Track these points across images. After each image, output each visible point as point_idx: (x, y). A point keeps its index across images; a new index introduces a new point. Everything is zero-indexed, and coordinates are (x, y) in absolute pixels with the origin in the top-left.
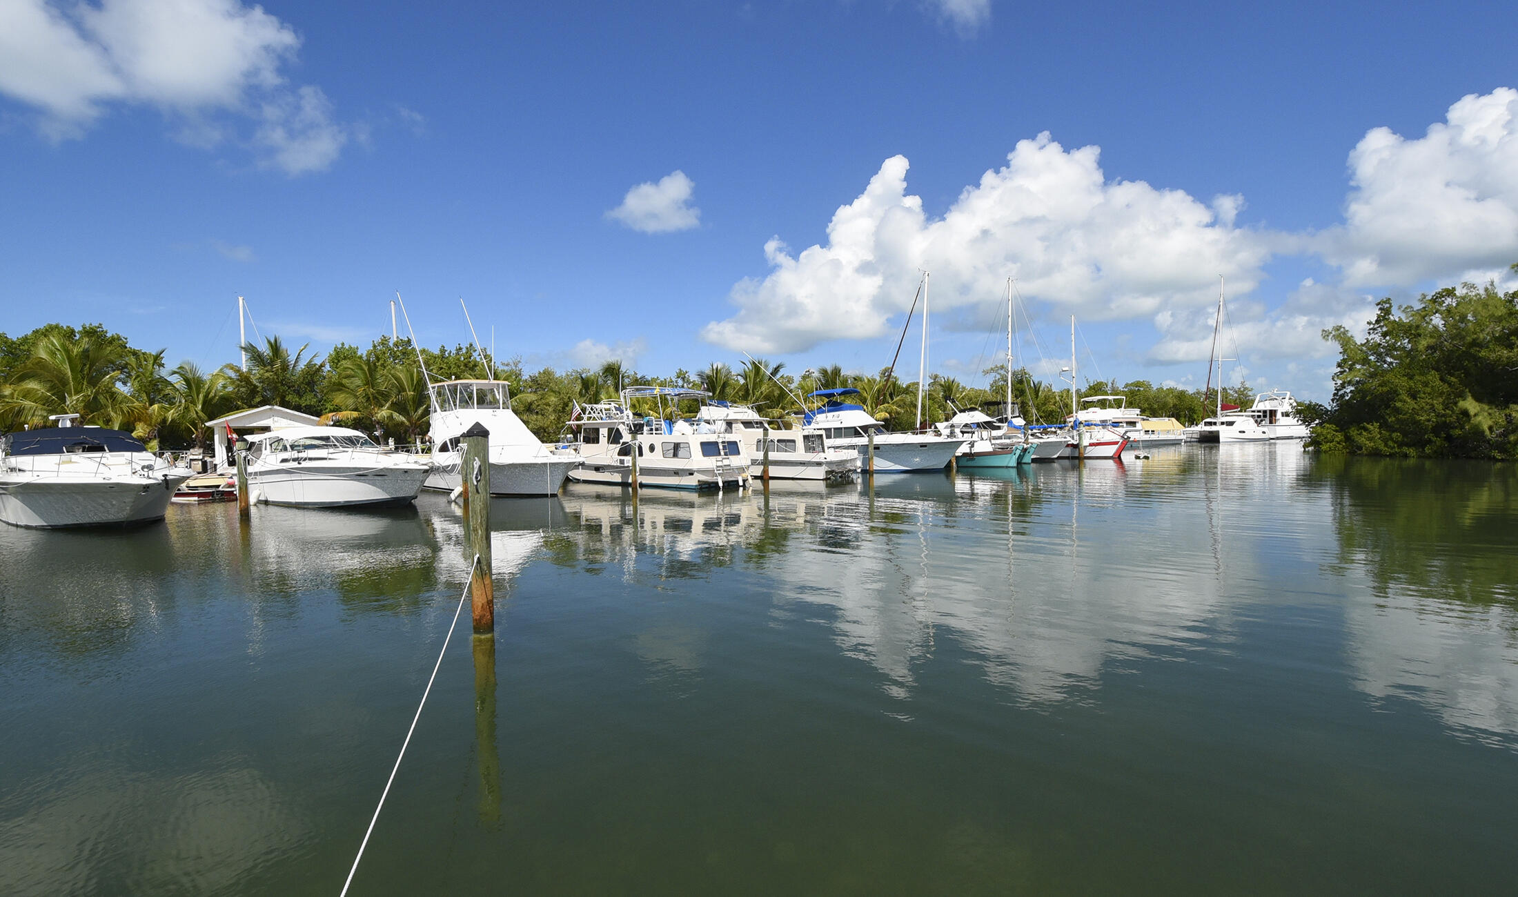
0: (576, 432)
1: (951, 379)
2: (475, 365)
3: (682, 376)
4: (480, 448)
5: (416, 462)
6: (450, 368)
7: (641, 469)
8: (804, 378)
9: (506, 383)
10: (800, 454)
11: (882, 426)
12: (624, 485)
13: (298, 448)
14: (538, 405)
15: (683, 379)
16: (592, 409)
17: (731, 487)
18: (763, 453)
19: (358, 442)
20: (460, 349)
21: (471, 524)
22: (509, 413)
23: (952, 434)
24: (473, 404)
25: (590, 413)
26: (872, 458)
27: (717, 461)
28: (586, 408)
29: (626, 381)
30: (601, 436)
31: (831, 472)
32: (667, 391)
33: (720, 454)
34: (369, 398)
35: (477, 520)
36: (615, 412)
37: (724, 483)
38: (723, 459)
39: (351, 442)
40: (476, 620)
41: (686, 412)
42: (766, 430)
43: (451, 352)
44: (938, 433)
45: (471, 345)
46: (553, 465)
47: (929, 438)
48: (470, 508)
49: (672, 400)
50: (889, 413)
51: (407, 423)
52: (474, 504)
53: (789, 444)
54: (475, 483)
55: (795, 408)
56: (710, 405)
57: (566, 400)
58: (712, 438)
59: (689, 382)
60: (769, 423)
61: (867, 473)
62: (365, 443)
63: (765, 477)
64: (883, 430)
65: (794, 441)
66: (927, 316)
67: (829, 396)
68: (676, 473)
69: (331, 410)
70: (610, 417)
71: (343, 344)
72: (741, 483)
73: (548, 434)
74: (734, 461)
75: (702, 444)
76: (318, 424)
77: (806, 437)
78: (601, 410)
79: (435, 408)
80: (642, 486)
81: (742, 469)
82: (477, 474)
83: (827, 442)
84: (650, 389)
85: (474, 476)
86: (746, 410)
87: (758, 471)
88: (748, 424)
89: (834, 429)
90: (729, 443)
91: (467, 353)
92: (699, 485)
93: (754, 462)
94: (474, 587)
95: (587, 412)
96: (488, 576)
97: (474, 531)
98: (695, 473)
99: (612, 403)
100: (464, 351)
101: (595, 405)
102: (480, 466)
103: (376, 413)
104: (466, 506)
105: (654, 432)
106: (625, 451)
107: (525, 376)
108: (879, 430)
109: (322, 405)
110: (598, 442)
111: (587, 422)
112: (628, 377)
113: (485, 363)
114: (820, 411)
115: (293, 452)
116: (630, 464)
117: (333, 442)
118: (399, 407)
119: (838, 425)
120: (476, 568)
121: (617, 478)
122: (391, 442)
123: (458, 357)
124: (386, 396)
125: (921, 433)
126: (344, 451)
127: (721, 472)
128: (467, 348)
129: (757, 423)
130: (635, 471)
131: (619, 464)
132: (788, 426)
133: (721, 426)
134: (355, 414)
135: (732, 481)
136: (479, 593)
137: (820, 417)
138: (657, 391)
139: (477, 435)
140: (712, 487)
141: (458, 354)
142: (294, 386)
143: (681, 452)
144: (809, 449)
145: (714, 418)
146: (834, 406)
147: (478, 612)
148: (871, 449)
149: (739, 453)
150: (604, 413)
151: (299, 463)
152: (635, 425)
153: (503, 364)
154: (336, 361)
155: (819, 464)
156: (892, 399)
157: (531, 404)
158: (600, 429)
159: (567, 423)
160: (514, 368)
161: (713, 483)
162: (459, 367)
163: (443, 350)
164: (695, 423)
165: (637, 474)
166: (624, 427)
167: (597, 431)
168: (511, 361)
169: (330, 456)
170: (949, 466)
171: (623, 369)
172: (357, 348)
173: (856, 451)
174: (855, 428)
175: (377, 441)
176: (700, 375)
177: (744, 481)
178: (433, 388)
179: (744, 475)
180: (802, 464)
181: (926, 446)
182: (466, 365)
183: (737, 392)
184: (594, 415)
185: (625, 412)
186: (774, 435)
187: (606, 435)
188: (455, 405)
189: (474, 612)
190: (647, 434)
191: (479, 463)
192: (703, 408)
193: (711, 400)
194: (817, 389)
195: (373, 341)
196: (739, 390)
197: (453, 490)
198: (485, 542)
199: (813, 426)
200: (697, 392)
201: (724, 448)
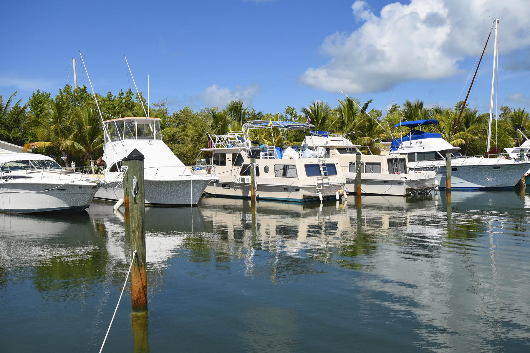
0: (207, 156)
1: (521, 110)
2: (133, 106)
3: (291, 112)
4: (137, 168)
5: (87, 180)
6: (114, 108)
7: (258, 186)
8: (392, 111)
9: (158, 119)
10: (385, 174)
11: (459, 150)
12: (245, 198)
13: (6, 169)
14: (180, 136)
15: (291, 114)
16: (220, 139)
17: (330, 201)
18: (356, 173)
19: (49, 164)
20: (122, 94)
21: (131, 227)
22: (161, 142)
23: (521, 157)
24: (134, 135)
25: (218, 142)
26: (450, 178)
27: (318, 180)
28: (215, 138)
29: (247, 116)
30: (227, 160)
31: (411, 190)
32: (278, 123)
33: (320, 174)
34: (58, 132)
35: (135, 224)
36: (237, 141)
37: (323, 197)
38: (323, 178)
39: (43, 165)
40: (134, 301)
41: (294, 141)
42: (358, 154)
43: (115, 96)
44: (508, 157)
45: (130, 90)
46: (194, 182)
47: (501, 161)
48: (130, 215)
49: (283, 131)
50: (465, 140)
51: (84, 150)
52: (133, 212)
53: (375, 166)
54: (134, 196)
55: (383, 135)
56: (313, 134)
57: (200, 132)
58: (315, 161)
59: (296, 117)
60: (361, 149)
61: (445, 190)
62: (53, 166)
63: (358, 193)
64: (460, 154)
65: (379, 164)
66: (496, 58)
67: (412, 126)
68: (286, 189)
69: (31, 141)
70: (233, 145)
71: (39, 91)
72: (338, 198)
73: (187, 158)
74: (333, 180)
75: (307, 166)
76: (23, 151)
77: (390, 161)
78: (227, 140)
79: (107, 139)
80: (259, 199)
81: (339, 187)
82: (135, 189)
83: (409, 165)
84: (265, 122)
85: (133, 190)
86: (341, 138)
87: (351, 188)
88: (342, 150)
89: (417, 153)
90: (328, 165)
91: (127, 96)
92: (304, 199)
93: (348, 181)
94: (133, 275)
95: (216, 142)
96: (143, 267)
97: (133, 232)
98: (301, 190)
99: (236, 134)
100: (125, 95)
101: (222, 136)
102: (137, 183)
103: (62, 143)
104: (127, 214)
105: (268, 156)
106: (246, 171)
107: (170, 114)
108: (455, 154)
109: (25, 137)
110: (225, 165)
111: (216, 149)
112: (248, 113)
113: (142, 104)
114: (405, 138)
115: (3, 173)
116: (250, 182)
117: (31, 165)
118: (79, 139)
119: (421, 150)
120: (135, 261)
121: (239, 193)
122: (73, 164)
123: (121, 100)
124: (69, 130)
125: (491, 157)
126: (38, 172)
127: (321, 188)
128: (127, 93)
129: (350, 149)
130: (254, 187)
131: (241, 182)
132: (376, 152)
133: (321, 151)
134: (47, 144)
135: (331, 196)
136: (137, 280)
137: (405, 144)
138: (270, 124)
139: (136, 159)
140: (315, 201)
141: (120, 98)
142: (5, 123)
143: (289, 172)
144: (392, 171)
145: (315, 145)
146: (418, 135)
147: (136, 295)
148: (449, 171)
149: (336, 173)
150: (229, 142)
151: (7, 181)
152: (253, 151)
153: (154, 105)
154: (34, 104)
155: (400, 183)
156: (467, 127)
157: (174, 135)
158: (226, 154)
159: (201, 150)
160: (162, 107)
161: (315, 197)
162: (121, 107)
163: (110, 96)
164: (301, 149)
165: (255, 190)
166: (245, 153)
167: (224, 156)
168: (159, 103)
169: (28, 175)
170: (519, 185)
171: (244, 107)
172: (50, 94)
173: (434, 172)
174: (435, 152)
175: (62, 164)
176: (305, 111)
177: (340, 196)
178: (106, 123)
179: (341, 191)
180: (386, 182)
181: (499, 168)
182: (126, 106)
183: (334, 124)
184: (222, 143)
185: (246, 141)
186: (365, 158)
187: (231, 159)
188: (122, 137)
189: (132, 294)
190: (263, 158)
191: (136, 180)
192: (307, 137)
193: (313, 131)
194: (402, 121)
195: (60, 89)
196: (337, 122)
197: (118, 200)
198: (141, 241)
199: (400, 151)
200: (303, 124)
201: (324, 168)
